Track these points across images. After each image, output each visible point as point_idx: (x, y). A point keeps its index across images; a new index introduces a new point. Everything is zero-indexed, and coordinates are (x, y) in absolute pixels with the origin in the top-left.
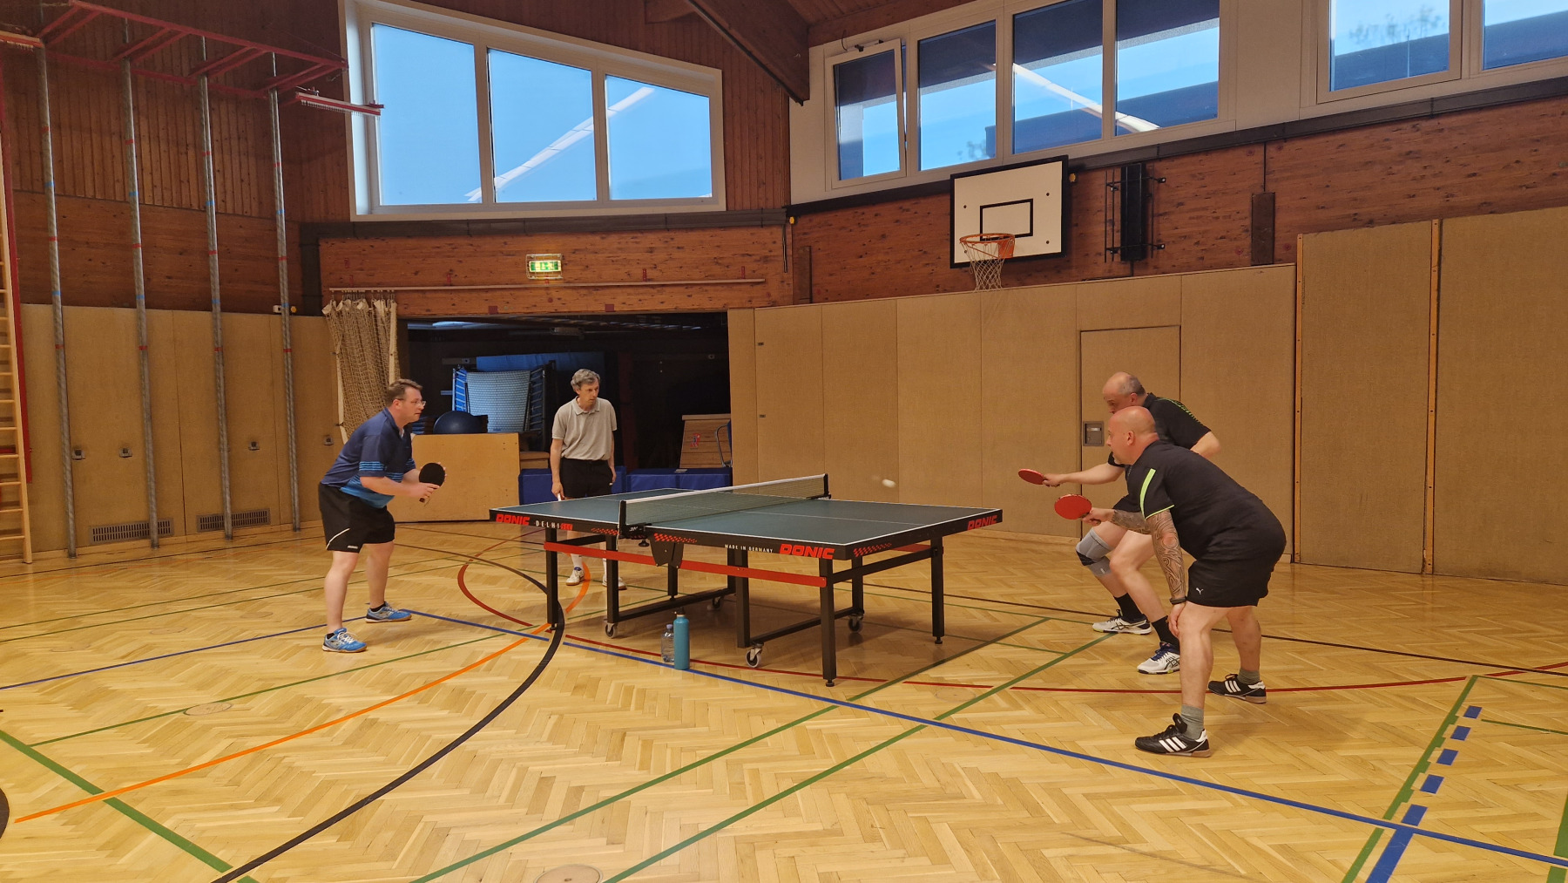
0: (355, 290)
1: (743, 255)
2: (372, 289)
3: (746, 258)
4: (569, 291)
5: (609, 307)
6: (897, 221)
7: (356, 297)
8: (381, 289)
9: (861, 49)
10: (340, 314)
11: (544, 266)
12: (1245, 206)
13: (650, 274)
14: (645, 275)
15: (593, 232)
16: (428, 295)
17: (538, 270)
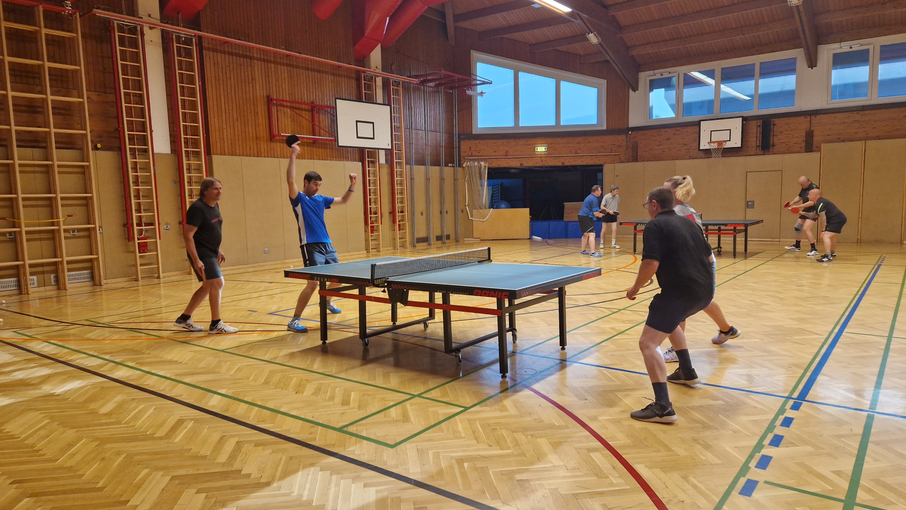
0: (474, 158)
1: (611, 145)
2: (480, 158)
3: (613, 146)
4: (549, 158)
5: (563, 163)
6: (674, 134)
7: (475, 160)
8: (483, 158)
9: (662, 75)
10: (468, 166)
11: (541, 149)
12: (804, 134)
13: (578, 151)
14: (576, 152)
15: (558, 137)
16: (499, 160)
17: (539, 150)
